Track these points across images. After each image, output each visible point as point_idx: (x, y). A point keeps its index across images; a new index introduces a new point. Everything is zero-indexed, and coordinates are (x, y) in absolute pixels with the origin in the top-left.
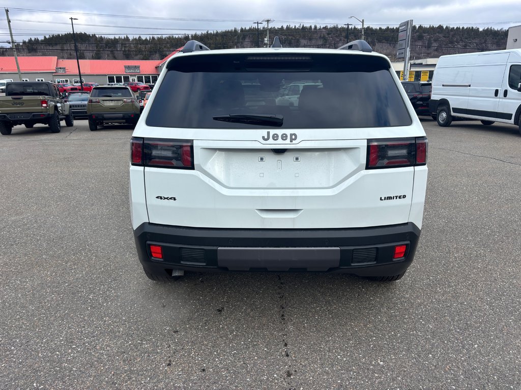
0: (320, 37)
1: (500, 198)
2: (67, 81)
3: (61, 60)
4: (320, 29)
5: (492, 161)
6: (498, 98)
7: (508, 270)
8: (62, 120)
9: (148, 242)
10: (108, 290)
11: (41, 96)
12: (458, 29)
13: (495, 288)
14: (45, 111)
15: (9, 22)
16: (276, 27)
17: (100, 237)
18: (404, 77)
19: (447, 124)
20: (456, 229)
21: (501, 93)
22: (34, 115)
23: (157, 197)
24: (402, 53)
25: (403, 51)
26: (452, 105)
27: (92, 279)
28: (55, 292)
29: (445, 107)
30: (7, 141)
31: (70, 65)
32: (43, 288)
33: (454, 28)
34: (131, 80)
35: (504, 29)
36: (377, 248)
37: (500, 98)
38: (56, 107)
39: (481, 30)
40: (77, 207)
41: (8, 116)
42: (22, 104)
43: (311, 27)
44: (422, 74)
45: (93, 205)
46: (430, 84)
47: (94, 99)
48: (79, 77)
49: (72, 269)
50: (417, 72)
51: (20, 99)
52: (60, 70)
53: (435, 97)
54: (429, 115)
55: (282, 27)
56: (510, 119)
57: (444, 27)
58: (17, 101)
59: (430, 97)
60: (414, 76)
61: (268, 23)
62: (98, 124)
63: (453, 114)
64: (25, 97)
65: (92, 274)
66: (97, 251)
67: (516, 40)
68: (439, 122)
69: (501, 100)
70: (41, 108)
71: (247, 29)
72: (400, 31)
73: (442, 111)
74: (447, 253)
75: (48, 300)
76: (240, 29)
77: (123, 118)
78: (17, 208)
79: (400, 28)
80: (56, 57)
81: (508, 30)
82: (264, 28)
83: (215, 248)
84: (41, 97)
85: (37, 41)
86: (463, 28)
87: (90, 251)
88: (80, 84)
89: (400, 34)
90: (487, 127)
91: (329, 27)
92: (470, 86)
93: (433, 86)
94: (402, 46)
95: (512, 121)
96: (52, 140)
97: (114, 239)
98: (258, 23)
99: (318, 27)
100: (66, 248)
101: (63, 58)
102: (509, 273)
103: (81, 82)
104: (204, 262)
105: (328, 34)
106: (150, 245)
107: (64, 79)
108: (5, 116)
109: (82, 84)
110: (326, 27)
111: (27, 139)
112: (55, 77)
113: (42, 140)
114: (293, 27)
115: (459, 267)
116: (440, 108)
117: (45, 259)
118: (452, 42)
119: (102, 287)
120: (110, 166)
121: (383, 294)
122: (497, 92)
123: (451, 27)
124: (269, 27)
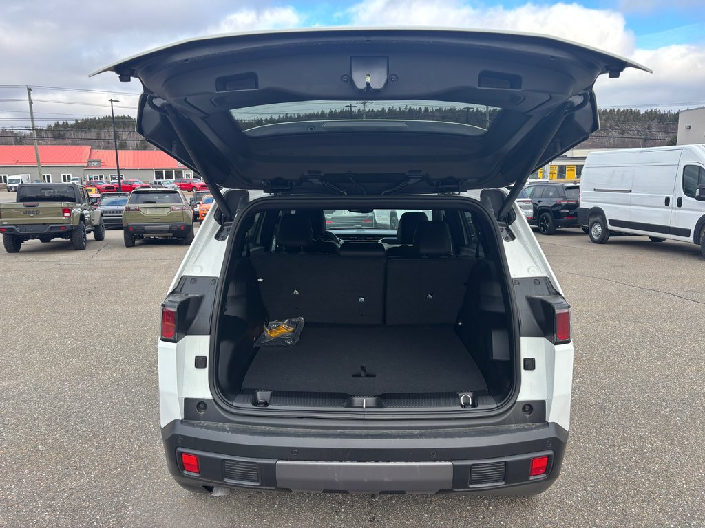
1: (680, 356)
2: (101, 177)
3: (96, 151)
5: (667, 297)
6: (670, 208)
7: (698, 475)
8: (89, 232)
9: (180, 449)
10: (123, 505)
11: (63, 203)
12: (612, 111)
13: (680, 505)
14: (67, 222)
15: (31, 102)
16: (375, 110)
17: (122, 415)
18: (543, 174)
19: (603, 241)
20: (622, 406)
21: (673, 202)
22: (51, 227)
26: (609, 215)
27: (102, 487)
28: (49, 507)
29: (598, 219)
30: (13, 262)
31: (107, 156)
32: (33, 499)
33: (606, 110)
34: (184, 176)
35: (673, 112)
36: (505, 462)
37: (672, 208)
38: (82, 217)
39: (642, 112)
40: (95, 366)
41: (17, 229)
42: (37, 213)
43: (420, 108)
44: (567, 169)
45: (117, 362)
46: (578, 187)
47: (133, 206)
48: (117, 172)
49: (77, 469)
50: (560, 167)
51: (34, 206)
52: (93, 163)
53: (584, 204)
54: (578, 227)
55: (383, 109)
56: (688, 235)
58: (31, 209)
59: (577, 205)
60: (556, 172)
61: (364, 105)
62: (136, 239)
63: (610, 227)
64: (41, 204)
65: (104, 478)
66: (115, 438)
67: (690, 127)
68: (591, 237)
69: (674, 211)
70: (62, 218)
71: (337, 111)
73: (596, 222)
74: (610, 446)
75: (38, 521)
76: (328, 112)
77: (169, 231)
78: (12, 367)
80: (90, 147)
81: (678, 113)
82: (359, 110)
83: (272, 462)
84: (63, 205)
85: (65, 126)
87: (104, 438)
88: (117, 181)
90: (656, 245)
92: (631, 191)
93: (582, 191)
95: (691, 239)
96: (72, 260)
97: (140, 419)
98: (351, 106)
100: (72, 435)
101: (99, 147)
102: (700, 480)
103: (120, 179)
104: (258, 482)
105: (443, 118)
106: (181, 453)
107: (98, 175)
108: (13, 229)
109: (120, 181)
111: (40, 260)
112: (86, 172)
113: (60, 261)
114: (398, 110)
115: (628, 471)
116: (592, 219)
117: (41, 451)
119: (116, 499)
120: (146, 302)
121: (519, 516)
122: (667, 201)
124: (367, 109)
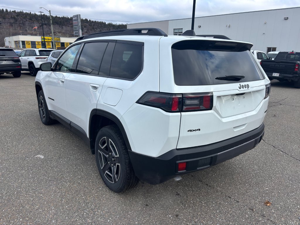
0: (12, 17)
4: (10, 12)
23: (188, 131)
24: (77, 33)
25: (77, 32)
39: (107, 23)
43: (3, 10)
57: (89, 20)
72: (73, 20)
79: (74, 18)
86: (98, 21)
89: (74, 22)
91: (17, 12)
94: (76, 29)
99: (9, 10)
105: (17, 16)
110: (14, 11)
118: (94, 29)
123: (92, 20)
